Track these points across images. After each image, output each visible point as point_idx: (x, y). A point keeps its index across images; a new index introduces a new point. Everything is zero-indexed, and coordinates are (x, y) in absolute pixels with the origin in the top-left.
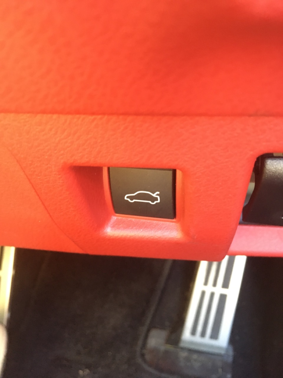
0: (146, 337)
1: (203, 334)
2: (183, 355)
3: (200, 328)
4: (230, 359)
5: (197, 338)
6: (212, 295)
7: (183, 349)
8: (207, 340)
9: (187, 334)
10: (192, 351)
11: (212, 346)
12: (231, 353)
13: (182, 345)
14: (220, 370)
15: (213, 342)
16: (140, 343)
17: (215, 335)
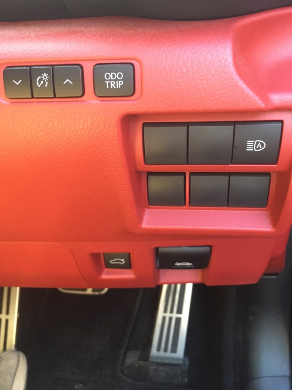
0: (124, 357)
1: (166, 350)
2: (153, 367)
3: (163, 345)
4: (186, 368)
5: (162, 353)
6: (171, 319)
7: (152, 363)
8: (169, 354)
9: (154, 351)
10: (159, 364)
11: (173, 359)
12: (187, 363)
13: (151, 360)
14: (180, 377)
15: (174, 355)
16: (120, 362)
17: (174, 349)
